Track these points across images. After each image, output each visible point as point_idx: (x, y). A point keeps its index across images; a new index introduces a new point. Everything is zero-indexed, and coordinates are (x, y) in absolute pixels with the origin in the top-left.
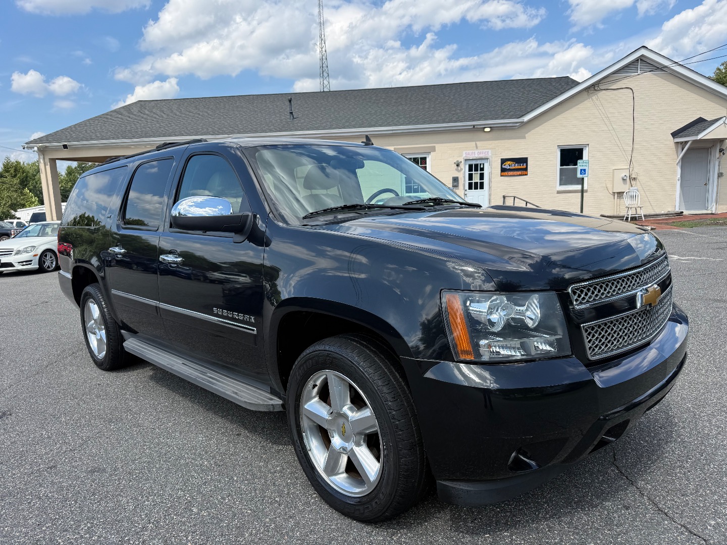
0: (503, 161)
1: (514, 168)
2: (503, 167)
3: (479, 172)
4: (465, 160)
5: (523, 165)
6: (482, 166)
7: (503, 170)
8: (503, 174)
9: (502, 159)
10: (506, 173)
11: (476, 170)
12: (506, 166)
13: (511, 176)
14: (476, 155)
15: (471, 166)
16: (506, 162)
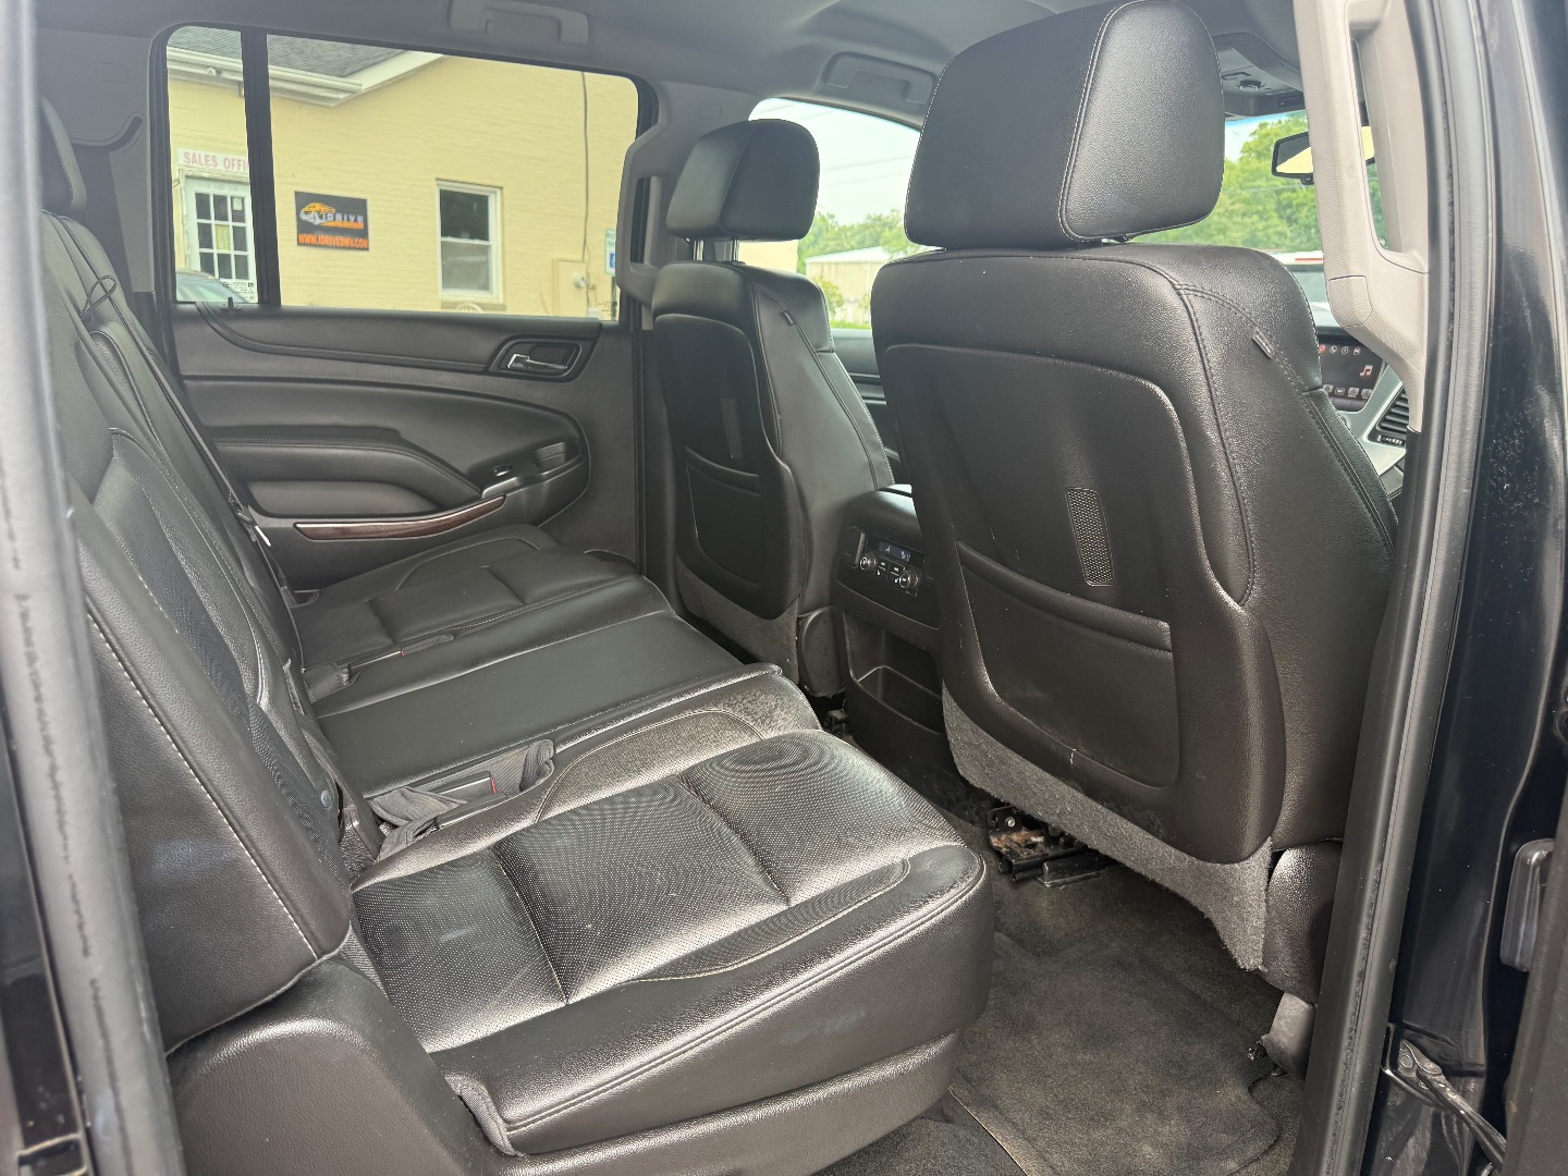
1: (332, 224)
2: (304, 217)
3: (230, 223)
4: (187, 177)
5: (356, 220)
6: (238, 207)
7: (304, 228)
8: (305, 237)
9: (298, 194)
10: (308, 238)
11: (221, 216)
12: (312, 218)
13: (325, 246)
14: (221, 167)
15: (202, 200)
16: (312, 205)
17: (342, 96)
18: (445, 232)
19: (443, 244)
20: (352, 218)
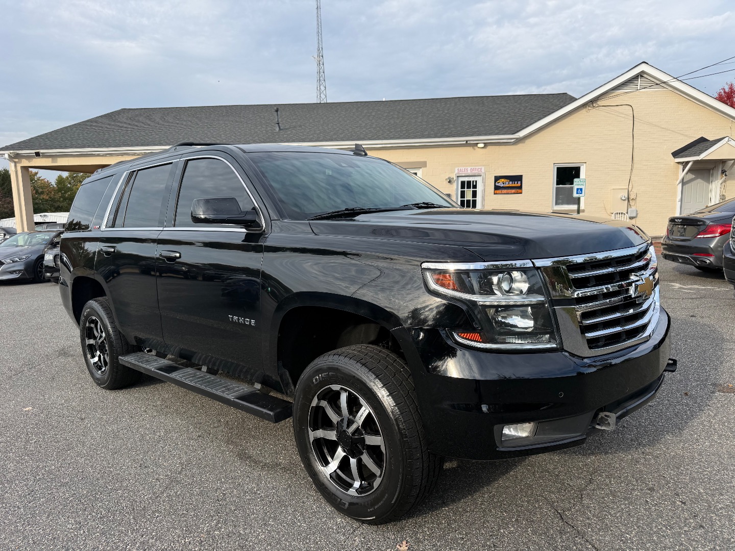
0: (497, 179)
1: (508, 186)
2: (497, 184)
3: (472, 189)
4: (458, 177)
5: (517, 183)
6: (474, 184)
7: (497, 188)
8: (497, 191)
9: (495, 176)
10: (499, 191)
11: (469, 187)
12: (500, 183)
13: (505, 194)
14: (469, 171)
15: (463, 183)
16: (501, 180)
18: (557, 184)
19: (557, 188)
20: (516, 183)
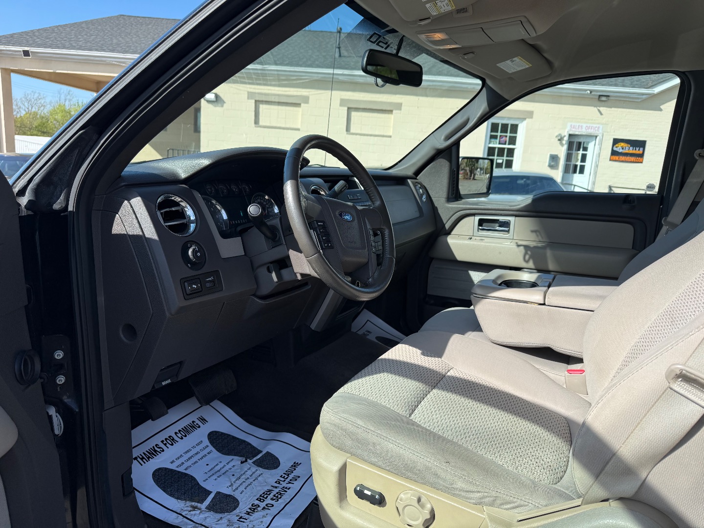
0: (616, 141)
1: (627, 152)
2: (615, 149)
3: (581, 152)
4: (570, 135)
5: (639, 150)
7: (614, 153)
8: (613, 157)
9: (614, 139)
10: (617, 158)
11: (578, 149)
12: (619, 148)
13: (622, 161)
14: (584, 130)
16: (619, 143)
17: (644, 97)
20: (637, 149)
